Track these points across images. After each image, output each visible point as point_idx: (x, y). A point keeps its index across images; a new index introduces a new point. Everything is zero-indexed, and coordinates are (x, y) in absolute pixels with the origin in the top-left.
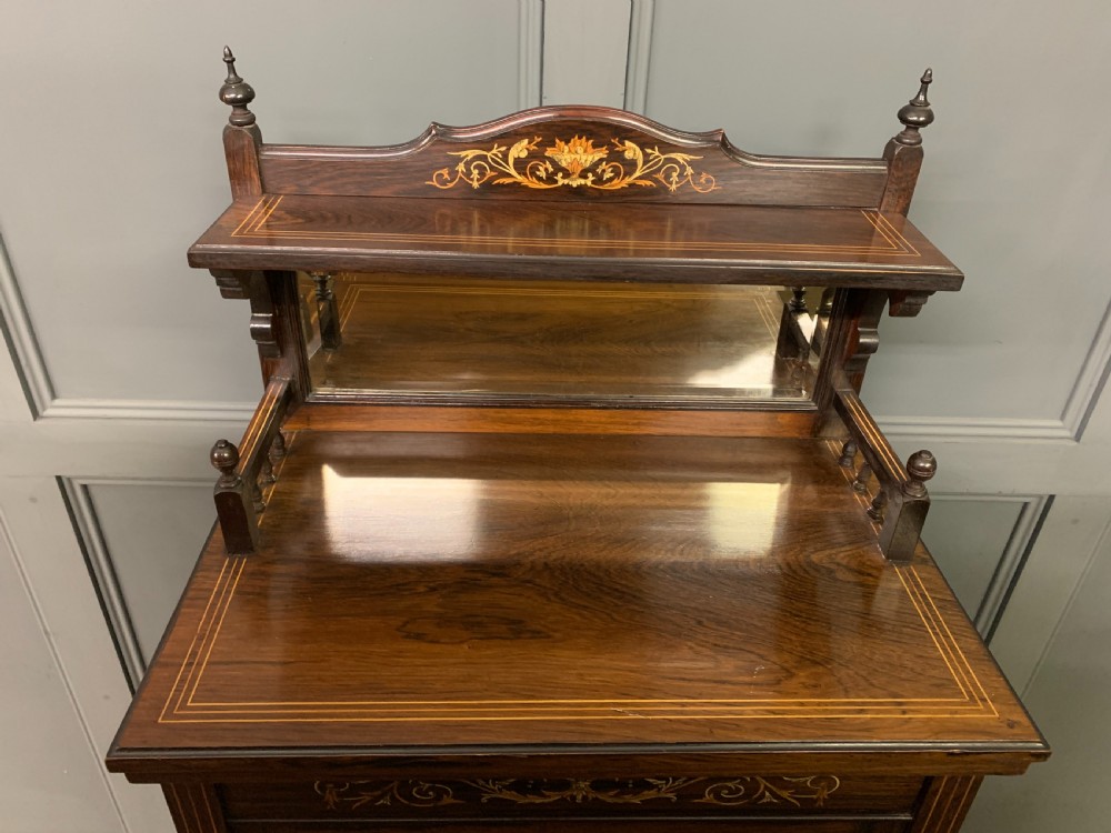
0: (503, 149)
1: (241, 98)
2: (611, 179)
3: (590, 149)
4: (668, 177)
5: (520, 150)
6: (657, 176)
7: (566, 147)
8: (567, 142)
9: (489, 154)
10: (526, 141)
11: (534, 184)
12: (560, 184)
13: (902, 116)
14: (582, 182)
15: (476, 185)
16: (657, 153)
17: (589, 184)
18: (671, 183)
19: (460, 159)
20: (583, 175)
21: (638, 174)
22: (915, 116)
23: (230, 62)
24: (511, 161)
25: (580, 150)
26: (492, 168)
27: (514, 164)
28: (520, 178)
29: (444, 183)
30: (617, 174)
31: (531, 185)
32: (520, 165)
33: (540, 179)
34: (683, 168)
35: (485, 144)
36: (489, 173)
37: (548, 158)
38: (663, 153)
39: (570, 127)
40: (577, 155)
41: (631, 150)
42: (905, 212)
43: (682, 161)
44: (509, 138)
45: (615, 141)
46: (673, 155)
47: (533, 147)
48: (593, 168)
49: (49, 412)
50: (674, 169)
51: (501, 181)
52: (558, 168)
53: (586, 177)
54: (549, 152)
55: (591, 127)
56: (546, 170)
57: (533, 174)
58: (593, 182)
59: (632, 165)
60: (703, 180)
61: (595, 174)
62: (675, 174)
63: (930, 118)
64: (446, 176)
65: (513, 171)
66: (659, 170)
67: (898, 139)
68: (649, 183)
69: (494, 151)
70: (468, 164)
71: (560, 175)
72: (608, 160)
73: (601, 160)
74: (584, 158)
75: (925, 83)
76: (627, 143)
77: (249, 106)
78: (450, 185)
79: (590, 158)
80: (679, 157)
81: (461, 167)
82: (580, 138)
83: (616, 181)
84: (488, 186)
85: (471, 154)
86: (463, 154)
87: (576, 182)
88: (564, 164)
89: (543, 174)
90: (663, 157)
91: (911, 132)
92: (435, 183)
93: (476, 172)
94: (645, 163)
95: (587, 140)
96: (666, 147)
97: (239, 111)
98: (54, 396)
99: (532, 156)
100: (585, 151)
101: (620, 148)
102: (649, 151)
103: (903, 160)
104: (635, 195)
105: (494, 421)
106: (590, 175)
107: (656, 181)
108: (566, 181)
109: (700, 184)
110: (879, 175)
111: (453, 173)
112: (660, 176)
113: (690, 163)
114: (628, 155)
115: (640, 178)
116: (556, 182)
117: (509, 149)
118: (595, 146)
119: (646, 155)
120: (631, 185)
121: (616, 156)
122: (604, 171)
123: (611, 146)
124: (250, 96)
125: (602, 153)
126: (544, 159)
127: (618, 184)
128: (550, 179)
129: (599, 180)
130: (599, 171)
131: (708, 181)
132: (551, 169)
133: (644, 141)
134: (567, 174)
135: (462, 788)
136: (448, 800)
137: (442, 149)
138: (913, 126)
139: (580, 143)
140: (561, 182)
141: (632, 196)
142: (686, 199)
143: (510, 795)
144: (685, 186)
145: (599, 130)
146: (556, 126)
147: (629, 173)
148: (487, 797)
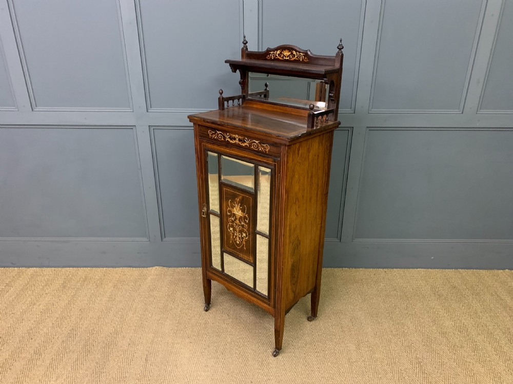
1: (245, 43)
4: (300, 58)
5: (278, 52)
8: (285, 51)
10: (279, 50)
11: (281, 58)
13: (338, 48)
15: (273, 58)
17: (289, 59)
19: (270, 53)
22: (340, 48)
27: (278, 55)
28: (279, 57)
29: (269, 57)
36: (275, 56)
37: (283, 54)
39: (285, 48)
40: (286, 53)
41: (294, 53)
44: (277, 50)
45: (292, 51)
50: (301, 56)
51: (276, 58)
52: (284, 56)
55: (288, 48)
57: (281, 56)
59: (294, 55)
60: (305, 59)
61: (289, 57)
66: (298, 56)
69: (275, 52)
75: (341, 41)
76: (294, 51)
79: (288, 54)
80: (301, 54)
81: (271, 55)
85: (272, 53)
87: (287, 58)
90: (299, 54)
91: (340, 51)
92: (267, 58)
93: (273, 56)
94: (296, 55)
96: (299, 52)
97: (245, 45)
99: (281, 53)
102: (297, 53)
107: (298, 58)
110: (334, 59)
113: (303, 55)
115: (296, 58)
121: (292, 54)
122: (291, 56)
124: (247, 43)
125: (290, 53)
127: (293, 59)
128: (283, 58)
133: (296, 51)
135: (224, 137)
136: (222, 139)
137: (268, 52)
138: (340, 49)
139: (287, 51)
140: (285, 58)
141: (295, 61)
142: (303, 62)
143: (229, 140)
144: (303, 60)
145: (290, 49)
146: (283, 48)
147: (294, 57)
148: (227, 139)
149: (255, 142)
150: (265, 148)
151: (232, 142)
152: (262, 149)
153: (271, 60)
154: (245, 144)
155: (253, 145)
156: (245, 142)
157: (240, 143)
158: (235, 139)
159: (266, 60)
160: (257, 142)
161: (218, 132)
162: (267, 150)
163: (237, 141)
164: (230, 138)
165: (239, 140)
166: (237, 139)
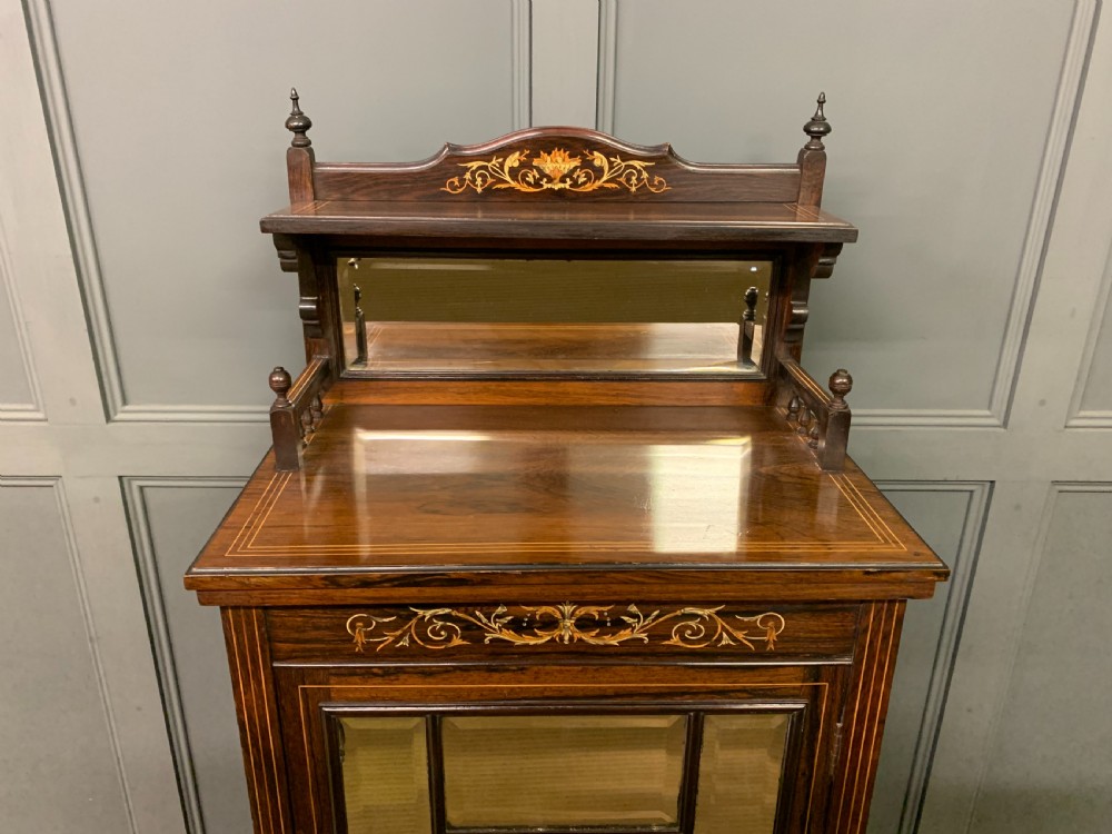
0: (500, 160)
1: (301, 127)
2: (584, 183)
3: (567, 158)
4: (628, 180)
5: (513, 160)
6: (621, 179)
7: (549, 159)
8: (549, 154)
9: (489, 165)
10: (518, 154)
11: (525, 189)
12: (545, 187)
13: (807, 130)
14: (562, 185)
15: (479, 190)
16: (619, 161)
17: (568, 187)
18: (631, 185)
19: (467, 169)
20: (563, 180)
21: (605, 178)
22: (817, 129)
23: (295, 99)
24: (506, 169)
25: (560, 160)
26: (492, 176)
27: (509, 172)
28: (513, 184)
29: (455, 189)
30: (589, 179)
31: (523, 190)
32: (513, 172)
33: (529, 184)
34: (639, 172)
35: (487, 157)
36: (490, 180)
37: (535, 167)
38: (623, 161)
39: (551, 142)
40: (557, 164)
41: (599, 159)
42: (818, 204)
43: (639, 167)
44: (504, 152)
45: (586, 152)
46: (631, 163)
47: (523, 158)
48: (570, 174)
49: (120, 416)
50: (632, 174)
51: (499, 186)
52: (543, 175)
53: (565, 182)
54: (535, 162)
55: (567, 141)
56: (534, 176)
57: (524, 180)
58: (571, 186)
59: (599, 172)
60: (656, 183)
61: (572, 179)
62: (634, 178)
63: (828, 130)
64: (457, 183)
65: (508, 178)
66: (620, 175)
67: (807, 147)
68: (614, 185)
69: (494, 162)
70: (473, 173)
71: (545, 180)
72: (582, 168)
73: (576, 168)
74: (563, 166)
75: (821, 103)
76: (596, 153)
77: (307, 133)
78: (460, 190)
79: (567, 166)
80: (636, 163)
81: (468, 176)
82: (559, 150)
83: (588, 185)
84: (488, 191)
85: (475, 165)
86: (469, 165)
87: (557, 186)
88: (547, 172)
89: (531, 179)
90: (623, 164)
91: (815, 141)
92: (448, 190)
93: (479, 180)
94: (611, 168)
95: (565, 152)
96: (625, 156)
97: (300, 136)
98: (125, 402)
99: (523, 165)
100: (564, 160)
101: (590, 158)
102: (613, 159)
103: (812, 160)
104: (604, 195)
105: (496, 393)
106: (568, 180)
107: (620, 183)
108: (549, 186)
109: (653, 186)
110: (794, 175)
111: (462, 181)
112: (622, 180)
113: (645, 168)
114: (597, 163)
115: (607, 182)
116: (542, 186)
117: (504, 160)
118: (571, 156)
119: (610, 163)
120: (601, 188)
121: (587, 164)
122: (578, 176)
123: (583, 157)
124: (308, 125)
125: (576, 162)
126: (531, 167)
127: (589, 188)
128: (537, 184)
129: (575, 184)
130: (575, 176)
131: (660, 182)
132: (537, 176)
133: (609, 152)
134: (550, 180)
135: (468, 628)
136: (457, 641)
137: (454, 161)
138: (817, 136)
139: (559, 154)
140: (546, 186)
141: (601, 196)
142: (644, 198)
143: (508, 635)
144: (643, 189)
145: (574, 143)
146: (541, 142)
147: (598, 178)
148: (489, 637)
149: (693, 616)
150: (752, 630)
151: (532, 641)
152: (740, 635)
153: (469, 197)
154: (625, 635)
155: (681, 632)
156: (625, 625)
157: (590, 638)
158: (550, 623)
159: (441, 199)
160: (705, 612)
161: (429, 614)
162: (772, 636)
163: (567, 631)
164: (517, 626)
165: (584, 624)
166: (569, 623)
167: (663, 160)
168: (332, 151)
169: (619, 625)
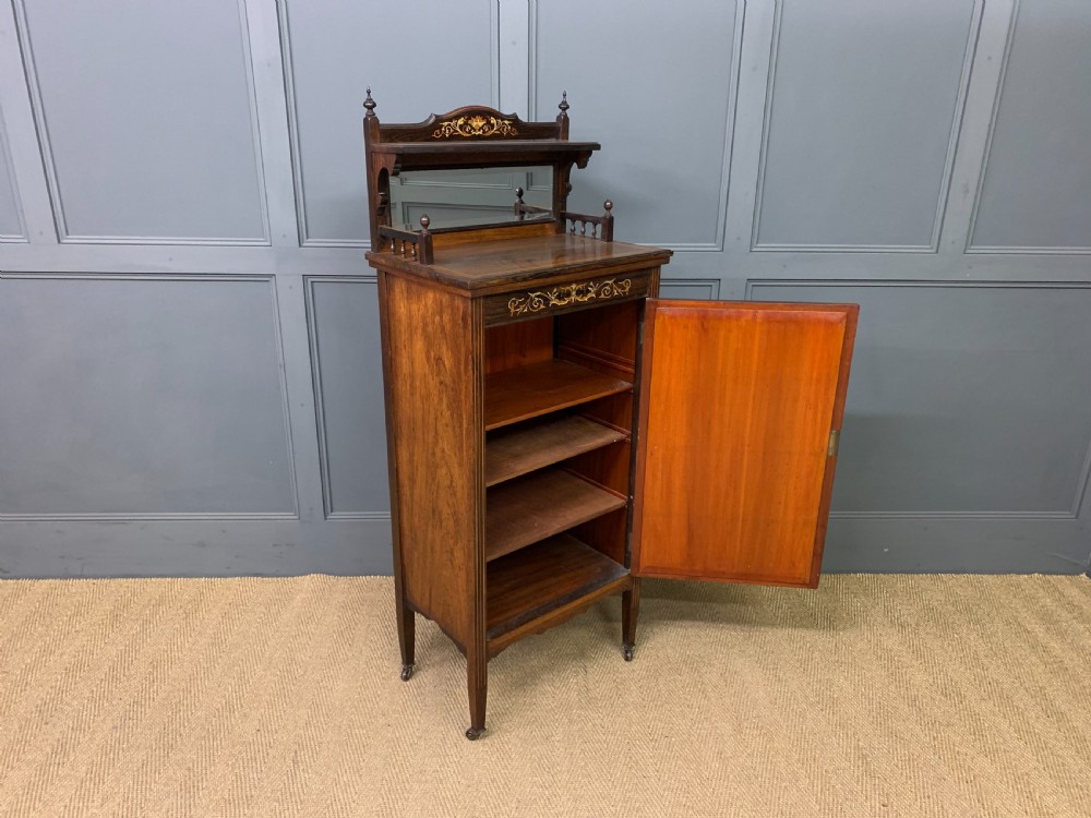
1: (371, 105)
2: (487, 131)
4: (503, 129)
5: (461, 122)
7: (474, 120)
8: (475, 118)
9: (451, 124)
10: (462, 118)
13: (560, 107)
14: (479, 133)
15: (447, 135)
16: (501, 121)
17: (481, 133)
18: (504, 131)
19: (443, 126)
20: (479, 130)
21: (495, 129)
22: (564, 107)
24: (458, 126)
25: (478, 121)
26: (452, 128)
28: (461, 132)
29: (438, 134)
30: (489, 129)
31: (464, 135)
32: (461, 127)
33: (467, 132)
34: (507, 125)
35: (451, 120)
36: (452, 131)
37: (469, 124)
39: (478, 114)
40: (478, 123)
41: (493, 121)
44: (458, 117)
45: (489, 118)
46: (504, 122)
47: (464, 120)
48: (482, 128)
50: (505, 126)
51: (455, 133)
52: (472, 128)
54: (469, 122)
55: (481, 112)
57: (464, 130)
59: (493, 126)
60: (513, 131)
63: (568, 107)
65: (459, 130)
66: (500, 127)
67: (561, 114)
68: (498, 132)
69: (453, 122)
70: (445, 127)
71: (472, 130)
72: (486, 124)
74: (480, 124)
75: (565, 95)
76: (492, 118)
78: (441, 135)
79: (482, 124)
80: (506, 122)
81: (443, 128)
82: (481, 116)
84: (451, 136)
85: (446, 123)
86: (443, 124)
87: (477, 133)
88: (474, 127)
89: (467, 130)
90: (502, 123)
91: (564, 111)
92: (435, 136)
93: (447, 131)
94: (497, 124)
96: (502, 119)
97: (370, 111)
99: (466, 123)
100: (480, 121)
101: (490, 120)
102: (498, 120)
103: (566, 120)
106: (481, 130)
107: (500, 131)
110: (557, 124)
111: (440, 131)
112: (501, 129)
113: (509, 124)
116: (471, 133)
117: (457, 122)
118: (484, 119)
119: (497, 122)
120: (494, 134)
121: (489, 123)
122: (485, 128)
123: (488, 120)
124: (374, 105)
125: (485, 122)
127: (489, 133)
128: (469, 132)
129: (484, 132)
132: (470, 129)
133: (496, 117)
134: (475, 130)
136: (542, 307)
137: (439, 122)
138: (564, 109)
139: (478, 118)
140: (473, 133)
141: (494, 137)
142: (509, 137)
144: (508, 134)
145: (485, 113)
146: (472, 113)
147: (492, 129)
148: (552, 303)
149: (607, 284)
153: (444, 139)
154: (589, 295)
157: (579, 299)
158: (569, 294)
159: (434, 140)
160: (610, 282)
161: (533, 295)
163: (573, 298)
164: (559, 297)
165: (579, 293)
166: (574, 293)
167: (514, 120)
168: (386, 117)
169: (589, 291)
